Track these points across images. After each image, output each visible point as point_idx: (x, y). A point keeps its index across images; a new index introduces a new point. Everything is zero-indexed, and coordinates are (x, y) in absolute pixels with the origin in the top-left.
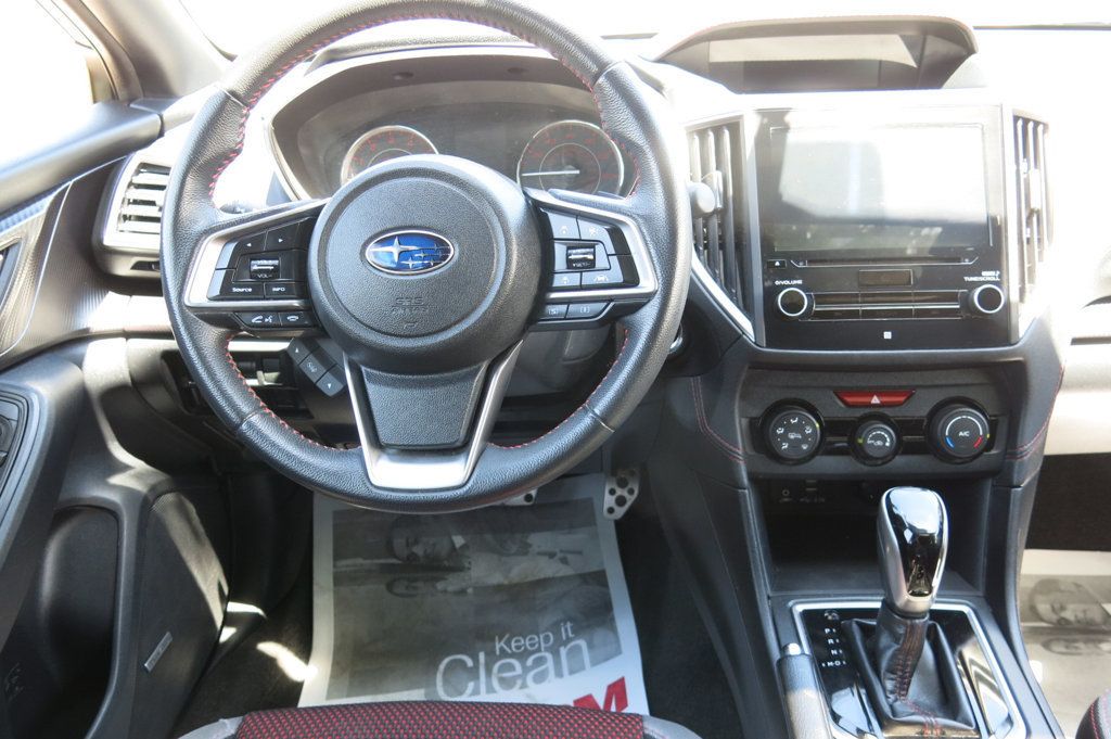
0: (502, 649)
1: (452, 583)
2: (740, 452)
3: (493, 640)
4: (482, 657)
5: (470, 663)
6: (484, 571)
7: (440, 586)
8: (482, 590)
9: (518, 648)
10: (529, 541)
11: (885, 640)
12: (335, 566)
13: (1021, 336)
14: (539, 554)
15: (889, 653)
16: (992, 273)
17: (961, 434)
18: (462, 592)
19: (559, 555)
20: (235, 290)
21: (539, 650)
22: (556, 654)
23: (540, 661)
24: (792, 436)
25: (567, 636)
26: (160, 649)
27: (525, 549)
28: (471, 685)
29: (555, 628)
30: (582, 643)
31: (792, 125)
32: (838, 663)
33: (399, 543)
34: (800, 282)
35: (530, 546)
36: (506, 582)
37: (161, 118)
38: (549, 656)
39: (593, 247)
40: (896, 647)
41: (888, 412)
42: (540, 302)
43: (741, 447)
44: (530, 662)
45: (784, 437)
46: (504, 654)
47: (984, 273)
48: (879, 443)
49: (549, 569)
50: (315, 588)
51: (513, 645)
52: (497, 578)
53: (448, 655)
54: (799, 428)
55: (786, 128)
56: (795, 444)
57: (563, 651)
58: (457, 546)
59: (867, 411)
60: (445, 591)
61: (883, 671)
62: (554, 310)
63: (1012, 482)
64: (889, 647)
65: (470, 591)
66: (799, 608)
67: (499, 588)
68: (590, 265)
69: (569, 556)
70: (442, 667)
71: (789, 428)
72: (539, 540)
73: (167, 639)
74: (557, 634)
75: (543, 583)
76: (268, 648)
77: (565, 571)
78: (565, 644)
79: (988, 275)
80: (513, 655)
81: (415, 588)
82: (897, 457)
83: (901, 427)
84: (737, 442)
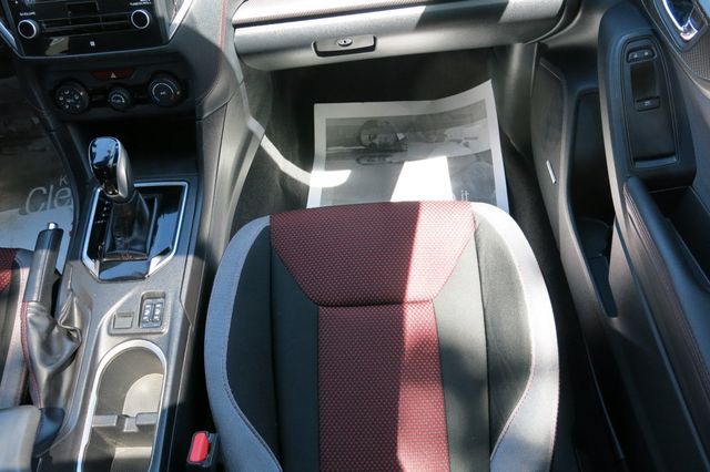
0: (63, 183)
1: (36, 146)
2: (44, 112)
3: (59, 177)
4: (52, 187)
5: (45, 191)
7: (30, 147)
13: (170, 38)
17: (161, 93)
18: (44, 150)
24: (69, 101)
28: (43, 204)
32: (102, 222)
34: (34, 13)
41: (122, 82)
43: (44, 109)
45: (65, 102)
46: (64, 185)
48: (118, 101)
53: (35, 187)
54: (71, 96)
56: (72, 105)
60: (34, 150)
61: (114, 227)
63: (196, 117)
66: (99, 190)
70: (30, 195)
80: (68, 186)
81: (15, 150)
84: (41, 107)
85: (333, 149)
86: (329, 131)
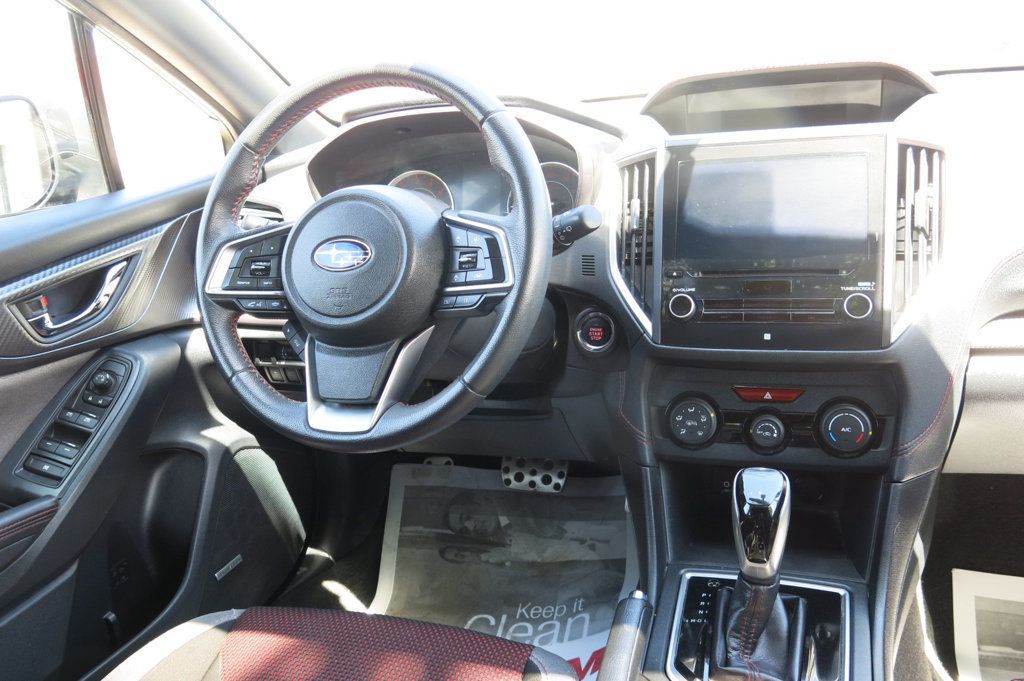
0: (522, 615)
1: (494, 555)
2: (645, 435)
3: (517, 606)
4: (504, 618)
5: (493, 621)
6: (522, 548)
7: (484, 557)
8: (519, 564)
9: (535, 615)
10: (565, 527)
11: (737, 604)
12: (401, 531)
13: (892, 340)
14: (571, 539)
15: (737, 614)
16: (868, 284)
17: (843, 429)
18: (501, 564)
19: (590, 542)
20: (239, 283)
21: (552, 619)
22: (563, 622)
23: (550, 627)
24: (689, 423)
25: (577, 609)
26: (230, 566)
27: (560, 534)
29: (570, 603)
30: (587, 616)
31: (696, 159)
32: (699, 621)
33: (454, 518)
34: (693, 290)
35: (566, 532)
36: (539, 560)
37: (263, 169)
38: (558, 624)
39: (476, 252)
40: (743, 609)
41: (779, 407)
42: (440, 294)
43: (645, 430)
44: (541, 627)
45: (683, 424)
46: (523, 618)
47: (860, 284)
48: (767, 434)
49: (577, 552)
50: (384, 547)
51: (532, 612)
52: (532, 556)
53: (479, 614)
54: (695, 417)
55: (692, 162)
56: (692, 430)
57: (570, 621)
58: (502, 525)
59: (761, 405)
60: (487, 562)
61: (729, 629)
62: (447, 301)
63: (892, 477)
64: (739, 608)
65: (508, 564)
66: (689, 576)
67: (532, 565)
68: (472, 265)
69: (598, 544)
70: (470, 622)
71: (687, 416)
72: (574, 528)
73: (237, 559)
74: (570, 605)
75: (570, 564)
76: (332, 586)
77: (592, 556)
78: (573, 615)
79: (864, 285)
80: (529, 620)
81: (463, 556)
82: (788, 448)
83: (789, 421)
84: (642, 426)
85: (992, 650)
86: (981, 617)
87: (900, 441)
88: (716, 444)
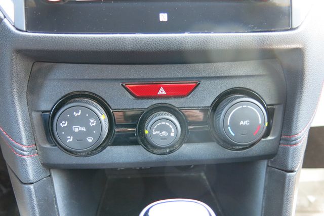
2: (24, 148)
17: (242, 123)
24: (76, 129)
41: (173, 102)
43: (24, 141)
48: (164, 133)
54: (83, 121)
56: (80, 137)
59: (154, 102)
63: (286, 165)
71: (73, 121)
82: (184, 145)
84: (21, 138)
87: (294, 131)
88: (108, 148)
